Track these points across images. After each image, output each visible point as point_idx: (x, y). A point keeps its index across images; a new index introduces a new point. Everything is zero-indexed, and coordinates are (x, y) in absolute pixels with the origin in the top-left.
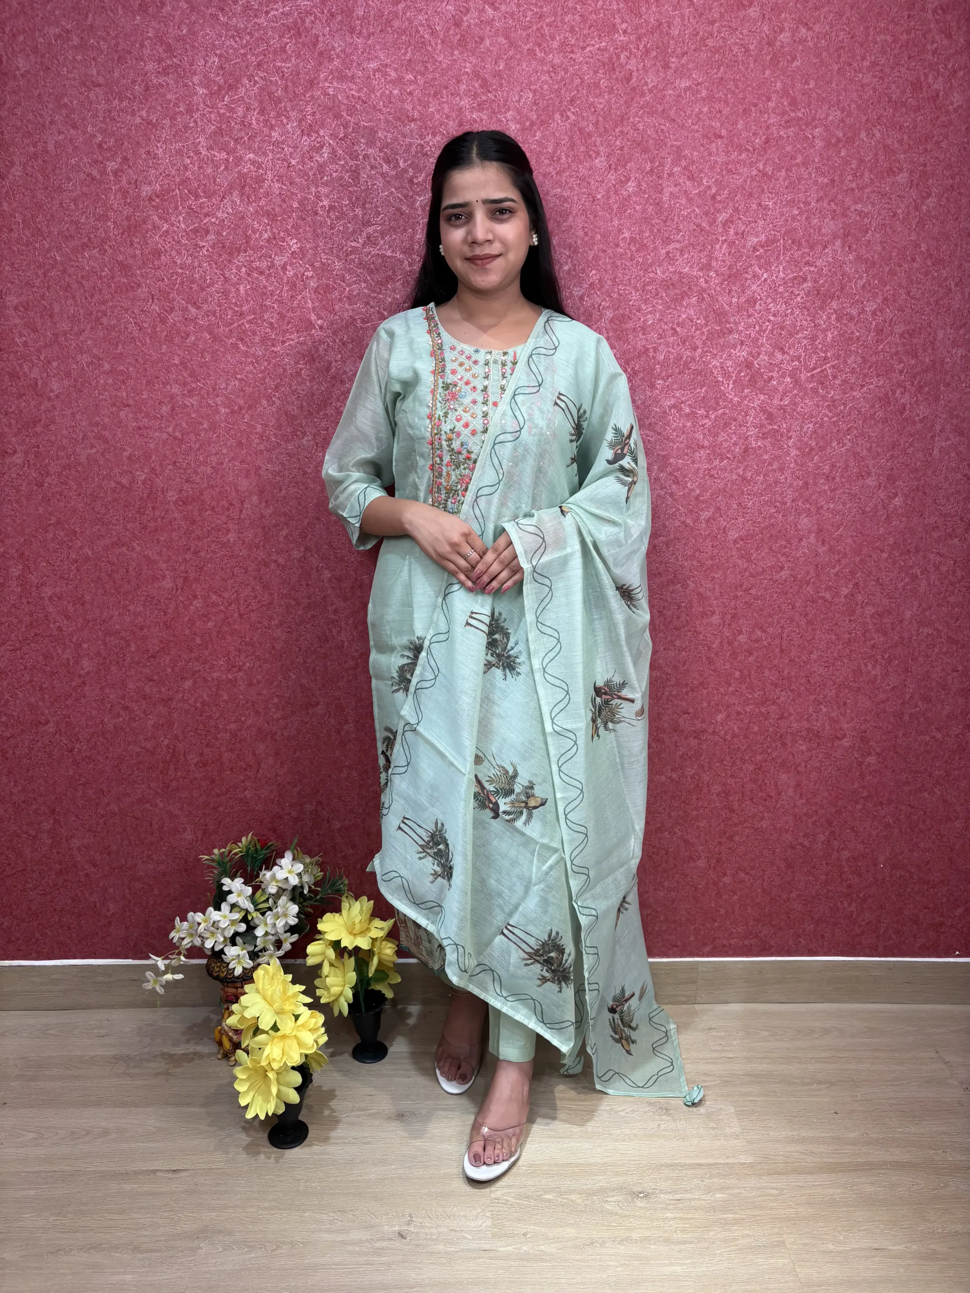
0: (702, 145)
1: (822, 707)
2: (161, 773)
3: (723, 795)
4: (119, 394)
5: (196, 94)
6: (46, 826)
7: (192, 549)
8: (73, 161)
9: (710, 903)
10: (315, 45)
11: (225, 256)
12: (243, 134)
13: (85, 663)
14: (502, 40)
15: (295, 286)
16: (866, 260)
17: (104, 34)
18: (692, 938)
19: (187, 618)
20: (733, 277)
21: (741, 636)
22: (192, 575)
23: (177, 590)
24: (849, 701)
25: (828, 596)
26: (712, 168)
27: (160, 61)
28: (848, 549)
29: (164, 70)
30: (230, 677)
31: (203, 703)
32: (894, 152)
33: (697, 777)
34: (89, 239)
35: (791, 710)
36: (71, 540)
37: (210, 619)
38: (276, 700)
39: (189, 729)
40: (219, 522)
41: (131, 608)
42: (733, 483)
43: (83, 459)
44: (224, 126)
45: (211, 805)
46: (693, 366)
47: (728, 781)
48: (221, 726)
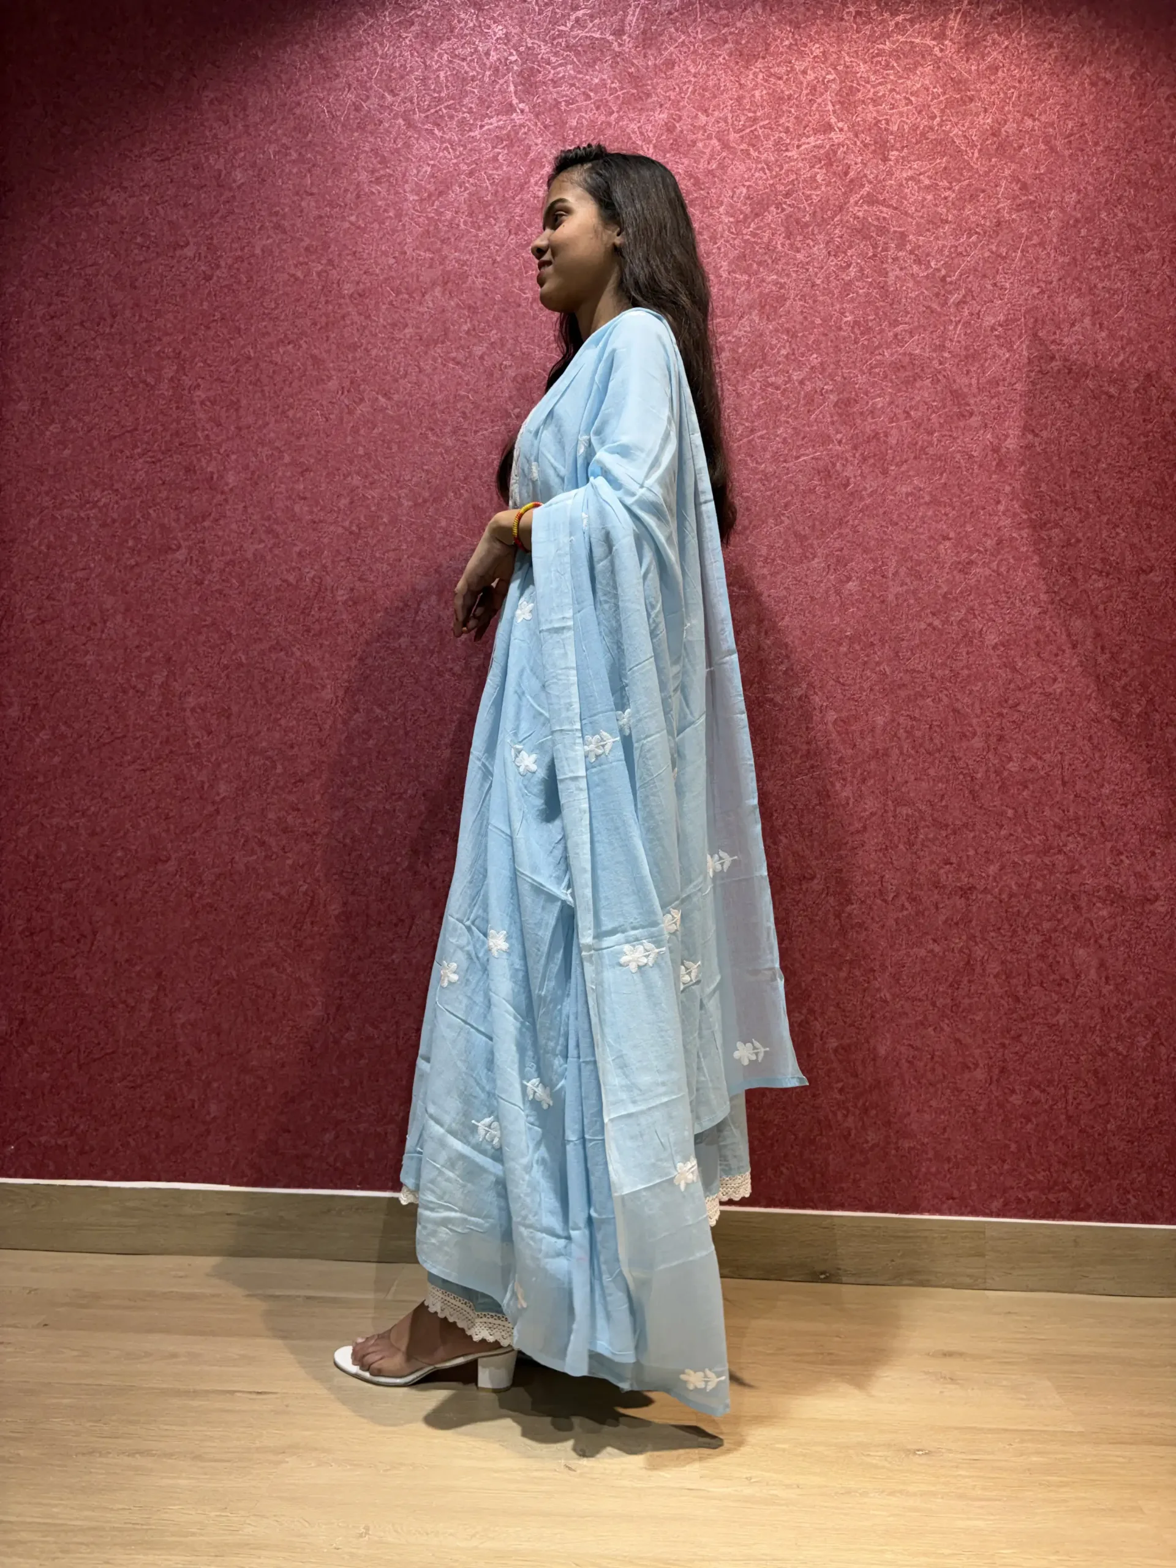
0: (928, 230)
1: (1123, 857)
2: (294, 927)
3: (1004, 977)
4: (296, 486)
5: (406, 200)
6: (149, 994)
8: (279, 264)
9: (995, 1133)
10: (527, 154)
11: (421, 348)
12: (450, 234)
13: (223, 789)
14: (715, 142)
15: (492, 375)
16: (1122, 337)
17: (321, 149)
18: (974, 1187)
20: (971, 357)
21: (1011, 764)
23: (337, 702)
24: (1158, 851)
25: (1115, 715)
26: (942, 251)
27: (373, 172)
28: (1136, 657)
29: (377, 179)
30: (388, 807)
31: (354, 839)
32: (1140, 230)
33: (967, 951)
34: (286, 336)
35: (1084, 862)
36: (224, 644)
37: (371, 736)
39: (334, 871)
41: (283, 722)
42: (988, 579)
43: (249, 556)
44: (432, 228)
45: (351, 971)
46: (931, 451)
47: (1009, 958)
48: (372, 868)
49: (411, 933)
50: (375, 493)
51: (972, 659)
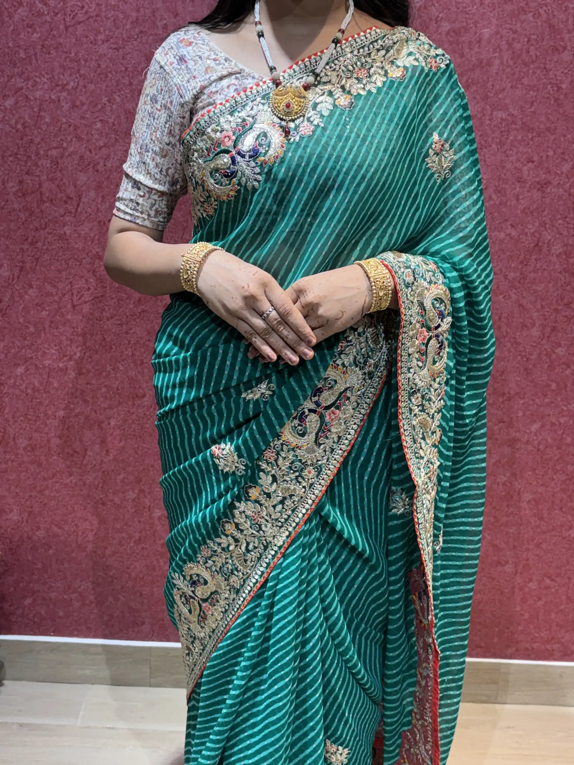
3: (533, 503)
7: (30, 240)
9: (515, 608)
18: (496, 640)
19: (21, 308)
21: (560, 349)
22: (28, 265)
23: (13, 279)
30: (61, 365)
31: (34, 390)
33: (509, 484)
38: (104, 390)
40: (57, 214)
42: (560, 198)
45: (38, 488)
47: (539, 490)
48: (50, 413)
49: (85, 462)
50: (38, 94)
51: (538, 265)
